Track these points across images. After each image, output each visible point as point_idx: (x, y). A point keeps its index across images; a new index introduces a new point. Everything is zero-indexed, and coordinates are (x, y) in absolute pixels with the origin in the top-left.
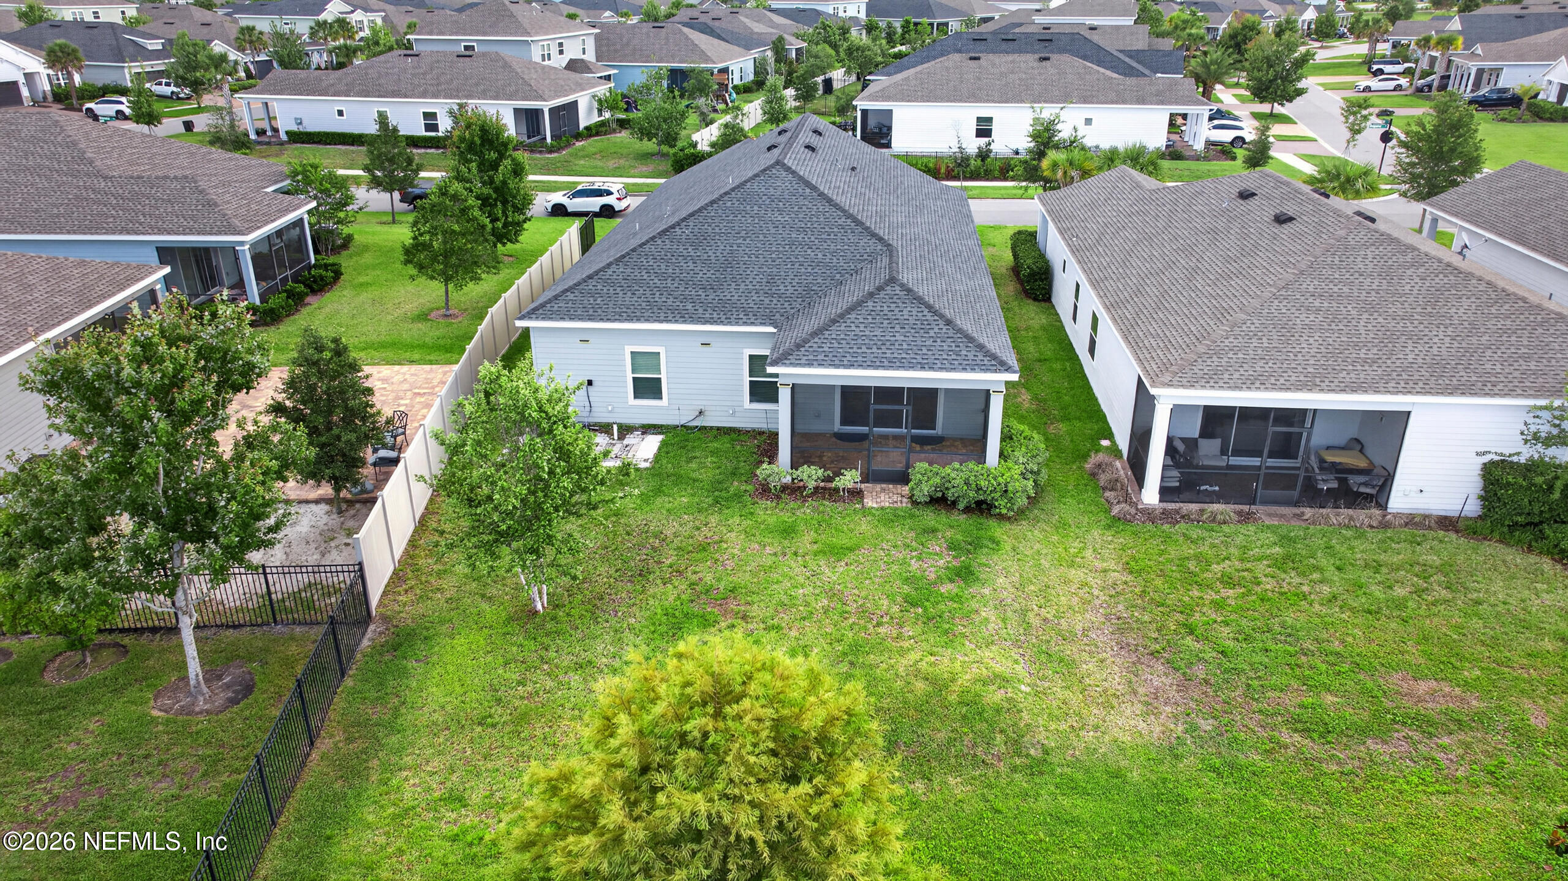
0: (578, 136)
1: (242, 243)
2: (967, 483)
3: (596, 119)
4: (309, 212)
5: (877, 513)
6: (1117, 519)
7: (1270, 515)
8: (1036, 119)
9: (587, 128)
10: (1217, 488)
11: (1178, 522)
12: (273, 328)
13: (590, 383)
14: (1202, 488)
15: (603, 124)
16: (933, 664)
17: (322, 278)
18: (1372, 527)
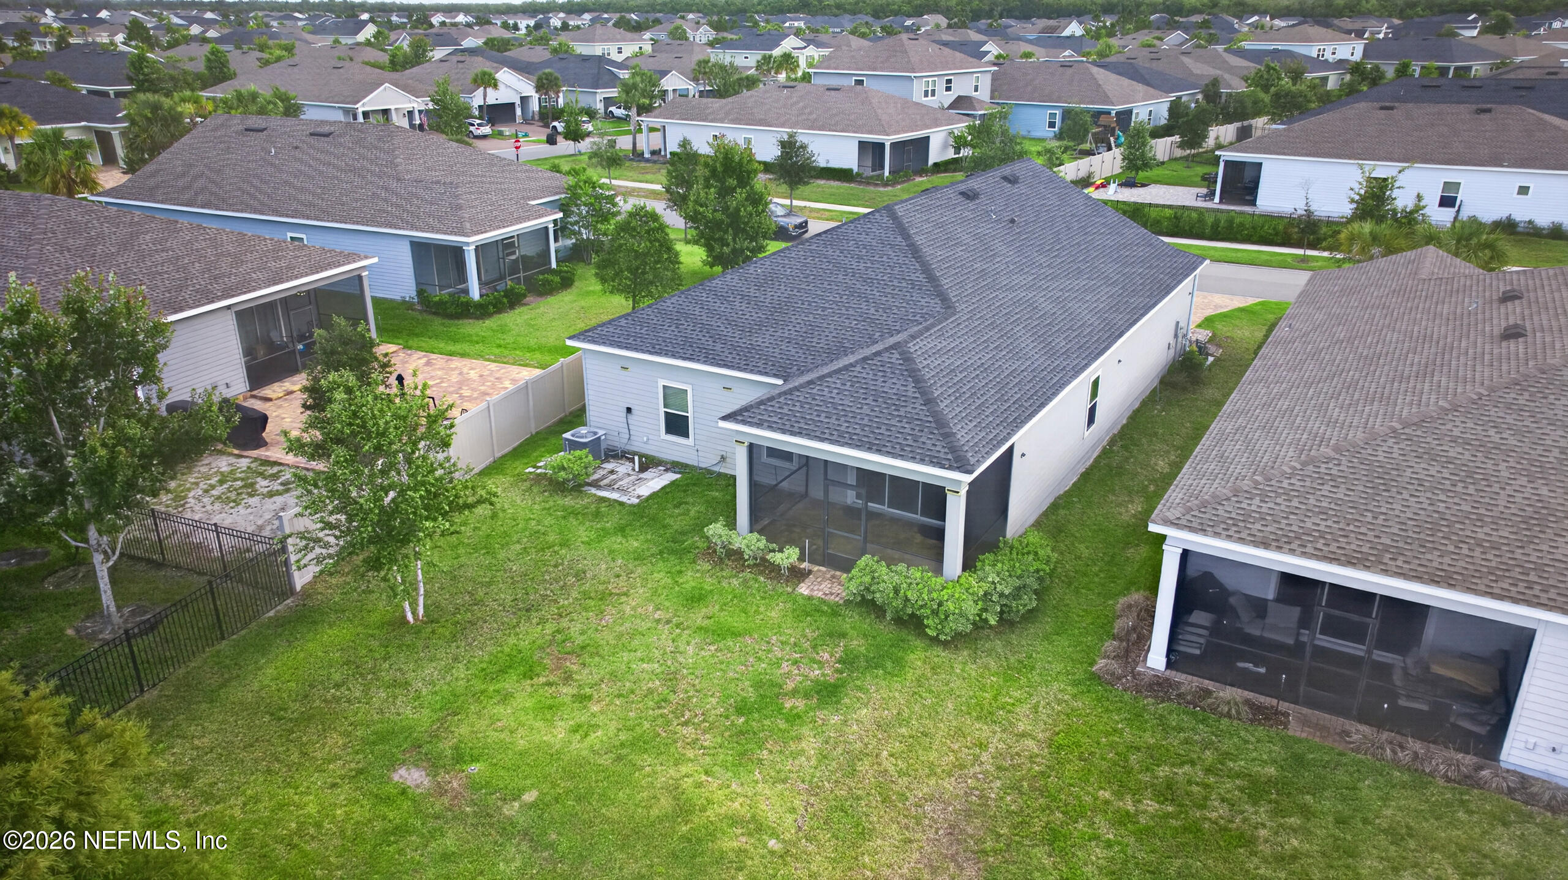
0: (922, 171)
1: (468, 244)
2: (896, 591)
3: (951, 154)
4: (555, 221)
5: (801, 601)
6: (1096, 677)
7: (1305, 722)
8: (1370, 179)
9: (936, 164)
10: (1262, 670)
11: (1170, 699)
12: (481, 322)
13: (629, 410)
14: (1241, 665)
15: (954, 161)
16: (699, 785)
17: (549, 282)
18: (1449, 780)
